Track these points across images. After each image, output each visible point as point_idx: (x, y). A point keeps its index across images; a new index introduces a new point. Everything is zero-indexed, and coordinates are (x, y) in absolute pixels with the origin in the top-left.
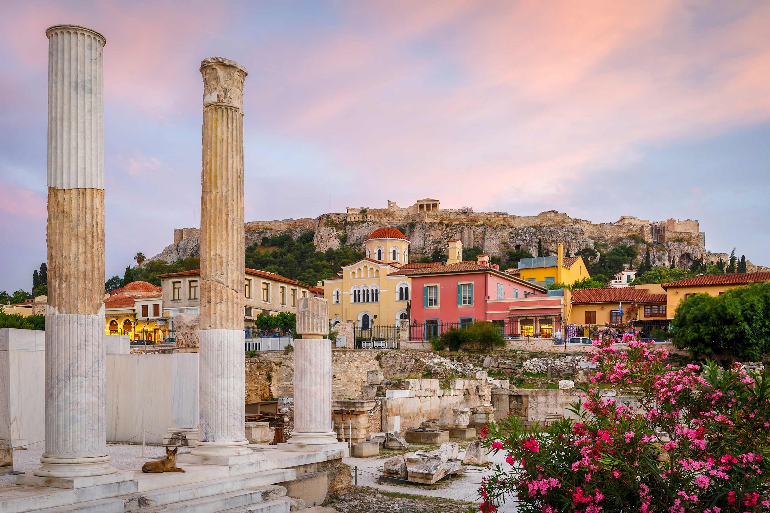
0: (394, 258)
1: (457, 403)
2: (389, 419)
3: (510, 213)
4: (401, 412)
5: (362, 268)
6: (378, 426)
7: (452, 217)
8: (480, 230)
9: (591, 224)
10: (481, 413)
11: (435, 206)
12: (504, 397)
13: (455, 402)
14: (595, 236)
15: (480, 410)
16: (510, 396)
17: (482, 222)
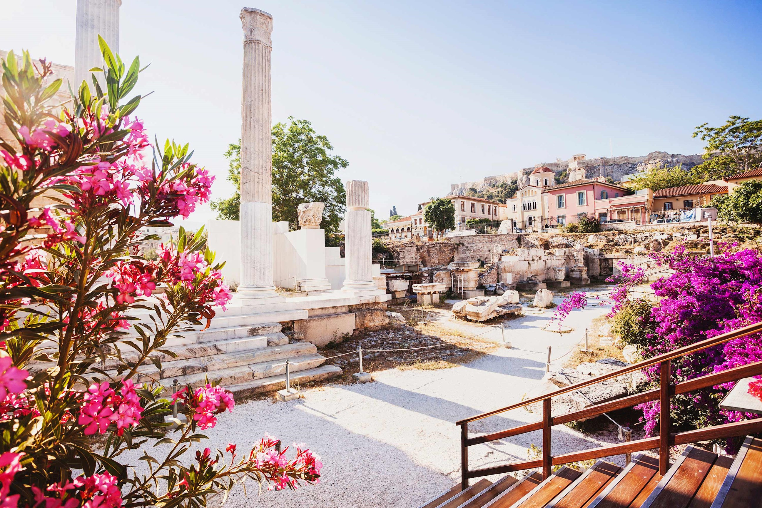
0: (546, 184)
1: (559, 265)
2: (503, 275)
3: (629, 156)
4: (512, 271)
5: (527, 191)
6: (495, 279)
7: (593, 162)
8: (610, 168)
9: (684, 156)
10: (576, 271)
11: (583, 157)
12: (596, 260)
13: (558, 264)
14: (687, 163)
15: (575, 269)
16: (600, 259)
17: (611, 163)
